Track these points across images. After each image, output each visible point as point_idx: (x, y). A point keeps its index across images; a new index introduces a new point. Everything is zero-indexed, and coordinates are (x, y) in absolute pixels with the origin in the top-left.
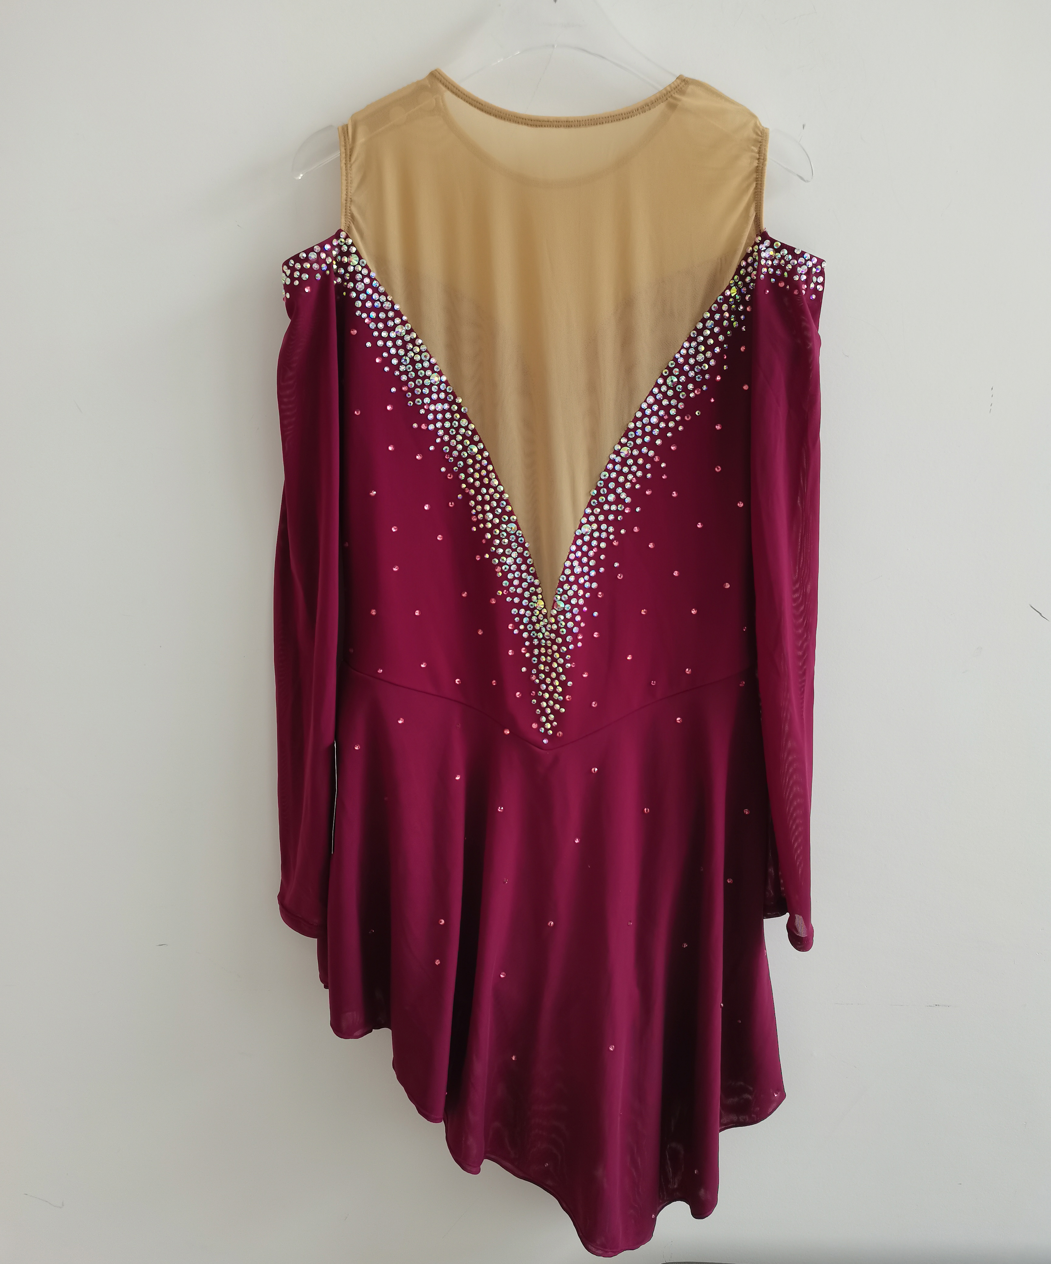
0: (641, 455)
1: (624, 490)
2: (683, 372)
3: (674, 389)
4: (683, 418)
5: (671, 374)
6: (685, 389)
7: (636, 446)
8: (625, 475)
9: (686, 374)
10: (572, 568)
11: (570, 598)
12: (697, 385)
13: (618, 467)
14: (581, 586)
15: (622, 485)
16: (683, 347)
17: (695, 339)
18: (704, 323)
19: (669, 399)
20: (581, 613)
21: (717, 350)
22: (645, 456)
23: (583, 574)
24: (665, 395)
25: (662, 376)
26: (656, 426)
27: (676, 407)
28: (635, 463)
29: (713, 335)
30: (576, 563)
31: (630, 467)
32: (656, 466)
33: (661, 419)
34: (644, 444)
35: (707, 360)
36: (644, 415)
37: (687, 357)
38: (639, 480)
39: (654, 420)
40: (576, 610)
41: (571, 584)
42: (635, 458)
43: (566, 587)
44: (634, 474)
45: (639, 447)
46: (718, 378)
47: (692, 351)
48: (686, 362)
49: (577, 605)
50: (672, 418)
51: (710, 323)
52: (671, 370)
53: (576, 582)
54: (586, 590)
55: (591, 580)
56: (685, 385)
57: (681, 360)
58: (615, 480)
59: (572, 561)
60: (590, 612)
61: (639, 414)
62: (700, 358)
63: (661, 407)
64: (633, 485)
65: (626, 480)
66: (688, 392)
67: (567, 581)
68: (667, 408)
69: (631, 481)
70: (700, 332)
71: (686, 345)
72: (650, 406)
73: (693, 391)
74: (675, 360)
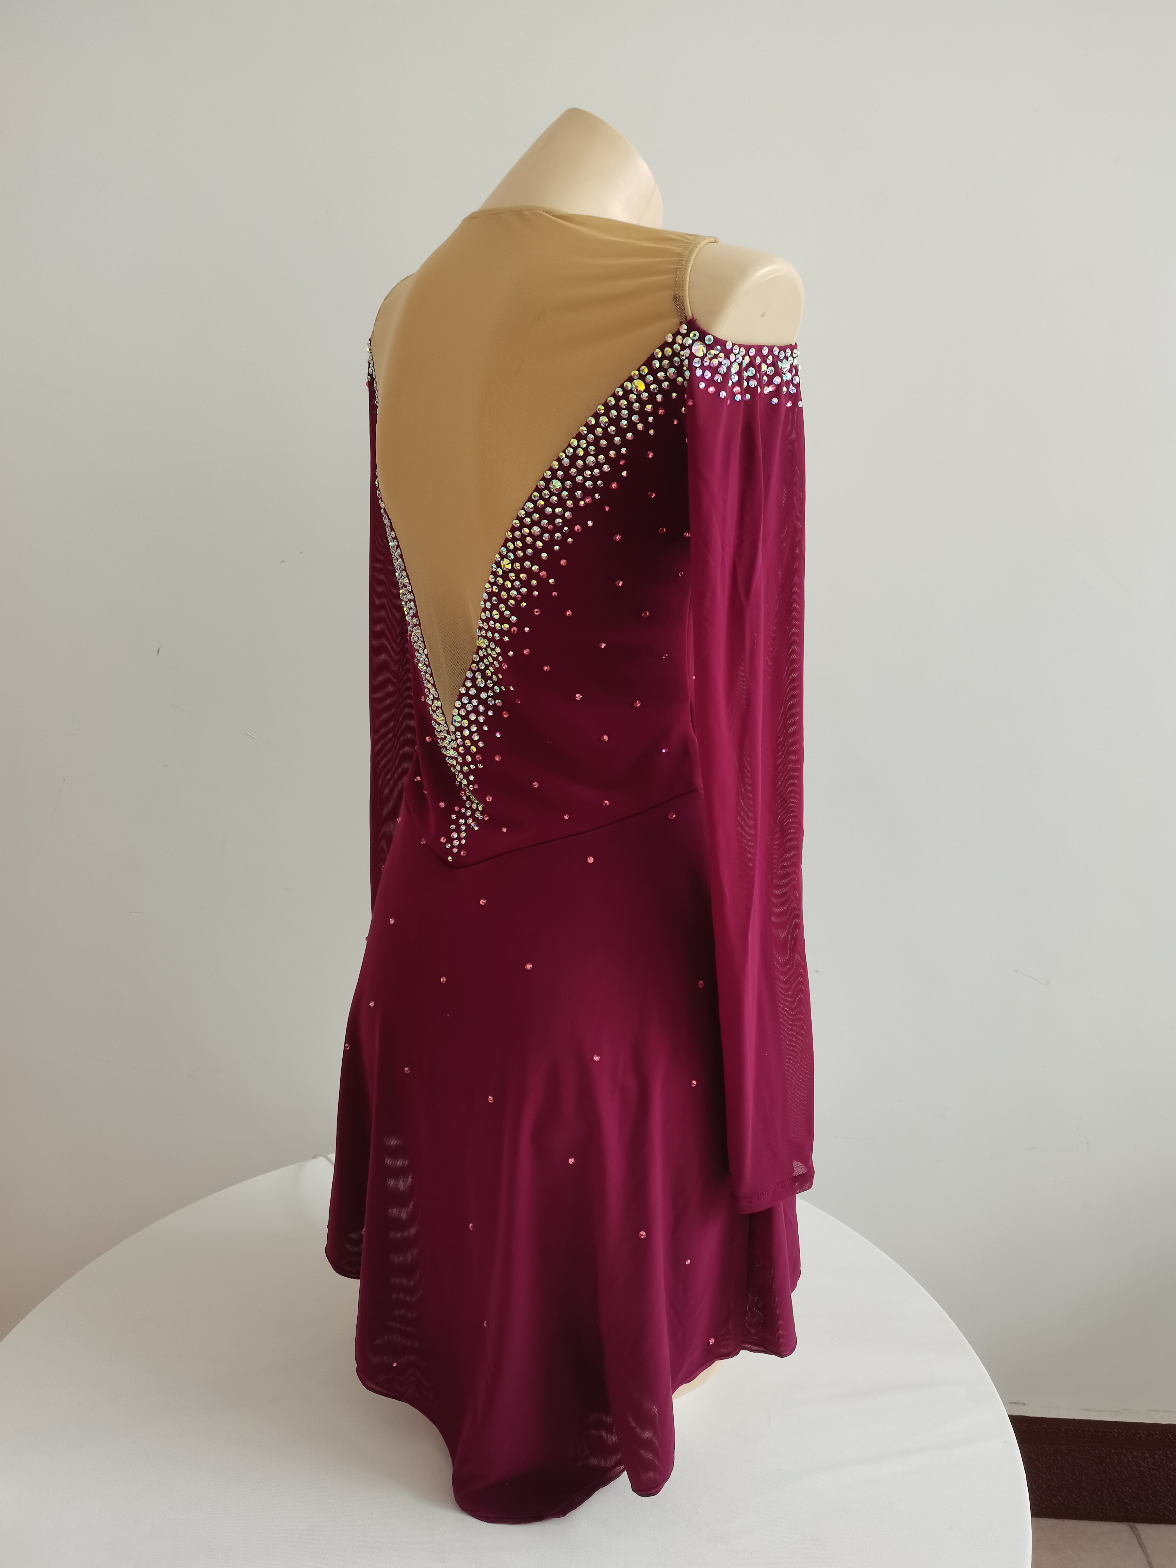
0: (523, 570)
1: (508, 608)
2: (567, 476)
3: (559, 495)
4: (571, 529)
5: (554, 476)
6: (572, 496)
7: (516, 559)
8: (508, 591)
9: (572, 479)
10: (474, 680)
11: (468, 713)
12: (587, 492)
13: (500, 581)
14: (482, 702)
15: (505, 602)
16: (570, 446)
17: (585, 437)
18: (597, 420)
19: (554, 507)
20: (480, 731)
21: (612, 453)
22: (529, 571)
23: (486, 689)
24: (548, 503)
25: (544, 479)
26: (539, 538)
27: (562, 516)
28: (518, 578)
29: (606, 435)
30: (478, 676)
31: (512, 582)
32: (543, 582)
33: (544, 530)
34: (526, 558)
35: (598, 465)
36: (523, 525)
37: (574, 458)
38: (525, 598)
39: (536, 530)
40: (474, 728)
41: (471, 697)
42: (517, 573)
43: (465, 700)
44: (518, 590)
45: (521, 561)
46: (614, 486)
47: (581, 453)
48: (573, 464)
49: (476, 722)
50: (559, 529)
51: (604, 419)
52: (554, 472)
53: (477, 696)
54: (488, 707)
55: (495, 696)
56: (571, 492)
57: (566, 462)
58: (498, 595)
59: (474, 672)
60: (492, 731)
61: (517, 523)
62: (591, 459)
63: (543, 516)
64: (518, 602)
65: (510, 597)
66: (576, 501)
67: (467, 694)
68: (552, 518)
69: (514, 599)
70: (591, 429)
71: (575, 443)
72: (529, 515)
73: (582, 499)
74: (559, 460)
